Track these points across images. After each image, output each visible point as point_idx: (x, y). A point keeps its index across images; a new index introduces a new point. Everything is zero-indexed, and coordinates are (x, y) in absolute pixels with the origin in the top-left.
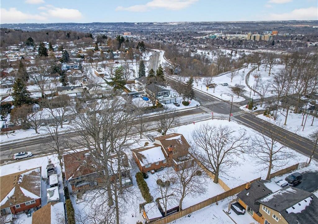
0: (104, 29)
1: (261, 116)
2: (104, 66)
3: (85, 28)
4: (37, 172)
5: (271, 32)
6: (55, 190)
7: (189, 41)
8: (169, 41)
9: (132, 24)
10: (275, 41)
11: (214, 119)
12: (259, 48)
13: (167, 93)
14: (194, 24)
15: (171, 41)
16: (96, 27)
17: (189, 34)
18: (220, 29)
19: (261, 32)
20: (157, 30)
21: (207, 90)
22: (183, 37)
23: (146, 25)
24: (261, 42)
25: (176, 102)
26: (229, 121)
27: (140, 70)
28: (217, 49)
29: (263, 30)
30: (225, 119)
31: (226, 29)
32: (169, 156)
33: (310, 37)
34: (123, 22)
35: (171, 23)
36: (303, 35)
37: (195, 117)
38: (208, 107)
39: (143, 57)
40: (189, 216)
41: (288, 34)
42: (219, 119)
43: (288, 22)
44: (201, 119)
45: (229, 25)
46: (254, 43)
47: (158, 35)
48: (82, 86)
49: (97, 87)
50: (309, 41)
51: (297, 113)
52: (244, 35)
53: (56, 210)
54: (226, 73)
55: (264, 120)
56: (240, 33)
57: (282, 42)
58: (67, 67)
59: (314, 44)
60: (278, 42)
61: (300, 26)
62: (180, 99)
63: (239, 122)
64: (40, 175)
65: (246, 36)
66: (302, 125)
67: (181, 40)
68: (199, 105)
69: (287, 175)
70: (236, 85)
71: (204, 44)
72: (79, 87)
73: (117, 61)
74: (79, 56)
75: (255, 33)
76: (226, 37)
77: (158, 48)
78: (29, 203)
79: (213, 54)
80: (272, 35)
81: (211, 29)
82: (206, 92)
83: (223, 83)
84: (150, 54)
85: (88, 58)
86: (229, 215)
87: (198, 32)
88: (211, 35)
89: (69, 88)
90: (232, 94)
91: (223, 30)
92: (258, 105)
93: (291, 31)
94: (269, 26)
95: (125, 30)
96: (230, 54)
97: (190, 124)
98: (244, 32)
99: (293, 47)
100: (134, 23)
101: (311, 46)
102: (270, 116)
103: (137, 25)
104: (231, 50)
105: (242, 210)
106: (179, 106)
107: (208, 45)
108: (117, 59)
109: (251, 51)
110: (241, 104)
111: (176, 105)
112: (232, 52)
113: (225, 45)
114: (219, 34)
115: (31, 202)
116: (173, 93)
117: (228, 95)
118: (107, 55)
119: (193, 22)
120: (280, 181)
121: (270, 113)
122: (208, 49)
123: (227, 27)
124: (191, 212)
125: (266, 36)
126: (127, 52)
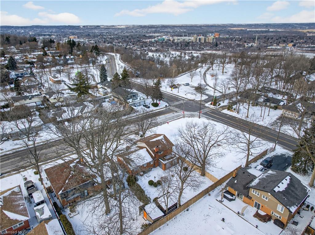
0: (46, 32)
1: (225, 111)
2: (59, 72)
3: (23, 31)
4: (17, 191)
5: (213, 34)
6: (44, 207)
7: (139, 44)
8: (119, 44)
9: (78, 27)
10: (218, 43)
11: (185, 117)
12: (204, 49)
13: (135, 96)
14: (141, 27)
15: (121, 44)
16: (36, 31)
17: (138, 37)
18: (167, 32)
19: (204, 34)
20: (104, 33)
21: (172, 91)
22: (132, 40)
23: (93, 28)
24: (206, 44)
25: (145, 104)
26: (199, 118)
27: (101, 75)
28: (167, 51)
29: (207, 32)
30: (195, 117)
31: (173, 32)
32: (155, 157)
33: (246, 38)
34: (68, 25)
35: (119, 26)
36: (240, 37)
37: (167, 117)
38: (176, 106)
39: (99, 61)
40: (187, 210)
41: (227, 36)
42: (189, 117)
43: (227, 26)
44: (173, 119)
45: (175, 28)
46: (200, 45)
47: (106, 38)
48: (41, 95)
49: (58, 94)
50: (245, 42)
51: (254, 106)
52: (190, 38)
53: (52, 228)
54: (185, 73)
55: (229, 115)
56: (186, 36)
57: (223, 43)
58: (16, 75)
59: (250, 45)
60: (221, 43)
61: (237, 29)
62: (149, 101)
63: (208, 118)
64: (22, 194)
65: (192, 38)
66: (261, 116)
67: (131, 43)
68: (168, 105)
69: (261, 160)
70: (199, 84)
71: (154, 46)
72: (38, 95)
73: (72, 66)
74: (28, 63)
75: (200, 35)
76: (174, 40)
77: (113, 52)
78: (17, 226)
79: (164, 57)
80: (214, 37)
81: (159, 32)
82: (171, 92)
83: (185, 83)
84: (106, 57)
85: (38, 65)
86: (222, 203)
87: (147, 35)
88: (159, 38)
89: (26, 98)
90: (195, 93)
91: (170, 32)
92: (220, 101)
93: (230, 33)
94: (211, 29)
95: (70, 33)
96: (180, 55)
97: (164, 125)
98: (190, 34)
99: (233, 48)
100: (79, 26)
101: (248, 46)
102: (233, 110)
103: (83, 28)
104: (180, 52)
105: (233, 197)
106: (149, 107)
107: (158, 47)
108: (72, 64)
109: (198, 52)
110: (206, 101)
111: (146, 107)
112: (181, 54)
113: (174, 47)
114: (167, 36)
115: (19, 225)
116: (141, 95)
117: (192, 94)
118: (60, 60)
119: (141, 25)
120: (257, 166)
121: (233, 108)
122: (159, 52)
123: (173, 30)
124: (188, 206)
125: (210, 38)
126: (81, 56)
